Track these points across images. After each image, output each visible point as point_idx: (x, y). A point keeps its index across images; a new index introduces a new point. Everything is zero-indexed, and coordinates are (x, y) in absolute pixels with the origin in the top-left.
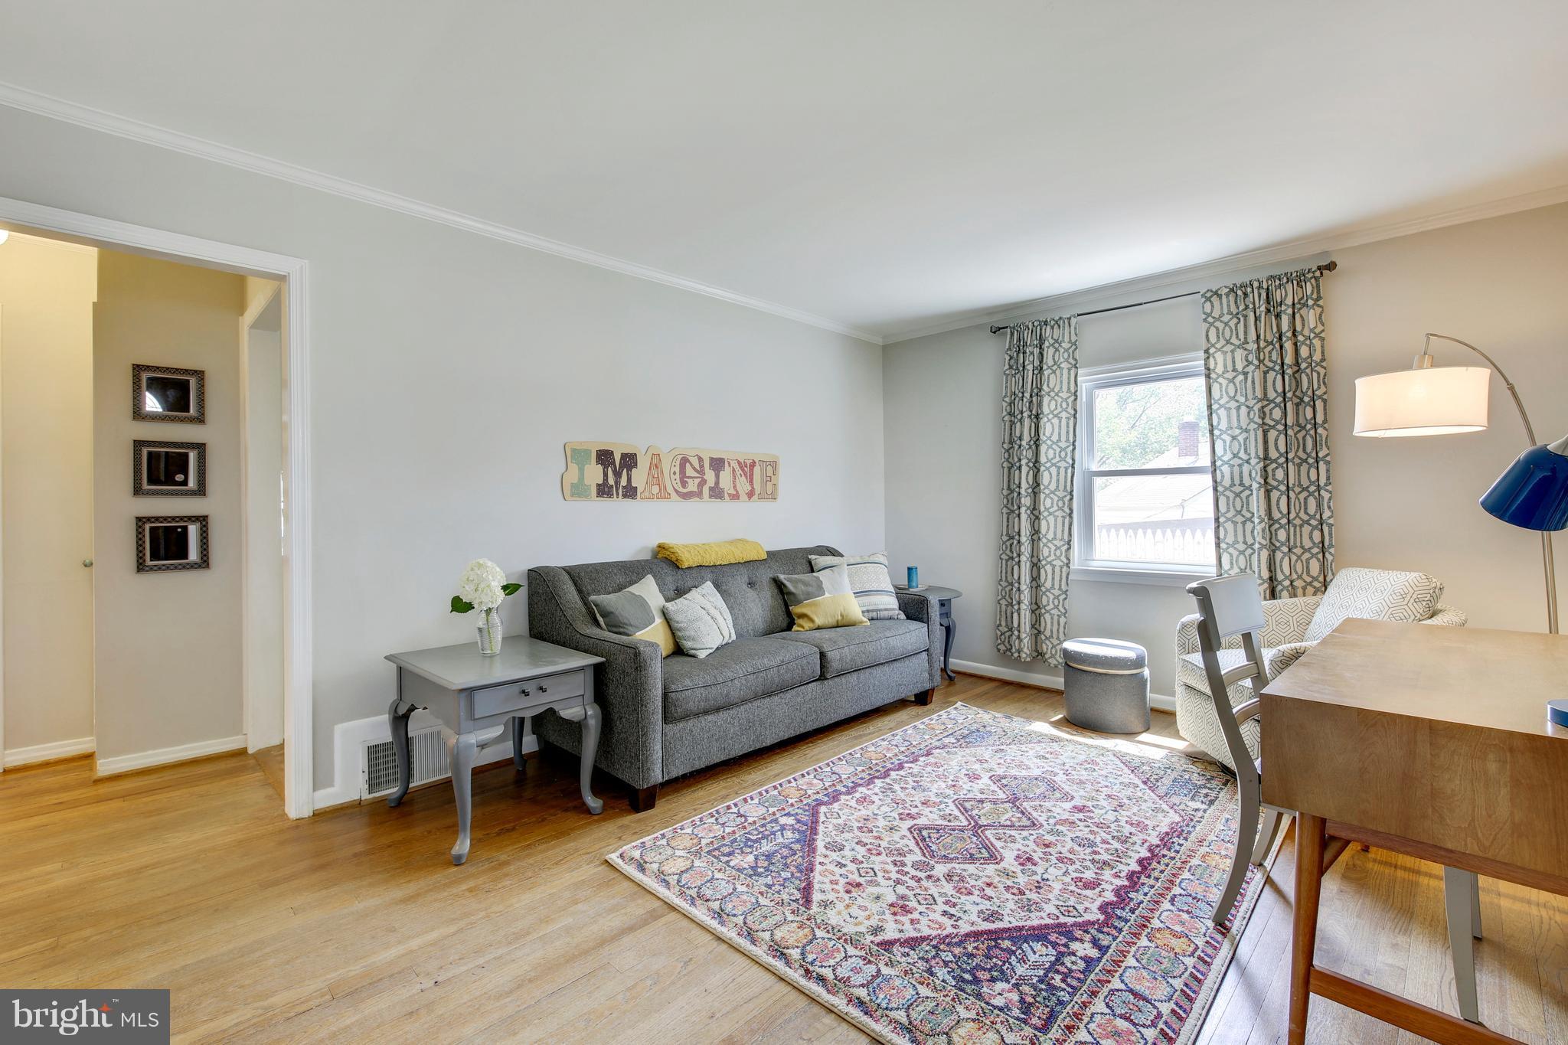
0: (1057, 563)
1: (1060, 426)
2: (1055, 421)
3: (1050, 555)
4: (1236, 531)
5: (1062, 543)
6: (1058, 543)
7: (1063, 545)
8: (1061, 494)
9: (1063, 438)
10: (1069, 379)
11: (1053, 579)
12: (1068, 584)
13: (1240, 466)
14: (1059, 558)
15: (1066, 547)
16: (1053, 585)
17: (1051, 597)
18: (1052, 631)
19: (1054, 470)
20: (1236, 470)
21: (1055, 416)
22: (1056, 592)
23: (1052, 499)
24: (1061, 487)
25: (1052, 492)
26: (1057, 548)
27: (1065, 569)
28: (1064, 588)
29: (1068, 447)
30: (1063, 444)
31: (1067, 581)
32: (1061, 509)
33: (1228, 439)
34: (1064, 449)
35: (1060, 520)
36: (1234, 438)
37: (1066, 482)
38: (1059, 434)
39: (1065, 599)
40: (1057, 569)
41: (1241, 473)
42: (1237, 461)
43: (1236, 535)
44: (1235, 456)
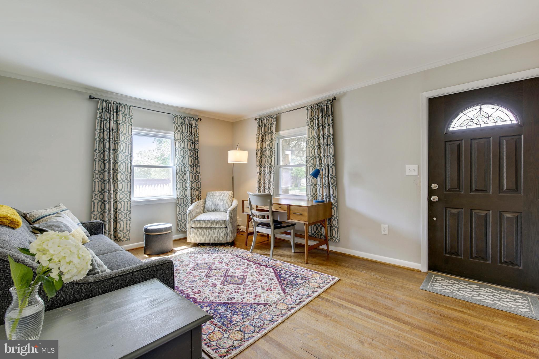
0: (126, 200)
1: (126, 147)
2: (124, 144)
3: (123, 198)
4: (180, 185)
5: (128, 192)
6: (126, 193)
7: (128, 193)
8: (126, 173)
9: (127, 152)
10: (129, 129)
11: (124, 207)
12: (130, 208)
13: (182, 166)
14: (126, 198)
15: (129, 194)
16: (124, 209)
17: (123, 214)
18: (123, 228)
19: (124, 164)
20: (180, 167)
21: (124, 142)
22: (125, 212)
23: (124, 175)
24: (127, 171)
25: (124, 173)
26: (126, 194)
27: (129, 203)
28: (129, 209)
29: (128, 155)
30: (127, 154)
31: (130, 206)
32: (126, 179)
33: (178, 159)
34: (127, 156)
35: (126, 183)
36: (180, 158)
37: (128, 169)
38: (126, 150)
39: (130, 214)
40: (126, 203)
41: (182, 168)
42: (181, 165)
43: (180, 186)
44: (180, 164)
